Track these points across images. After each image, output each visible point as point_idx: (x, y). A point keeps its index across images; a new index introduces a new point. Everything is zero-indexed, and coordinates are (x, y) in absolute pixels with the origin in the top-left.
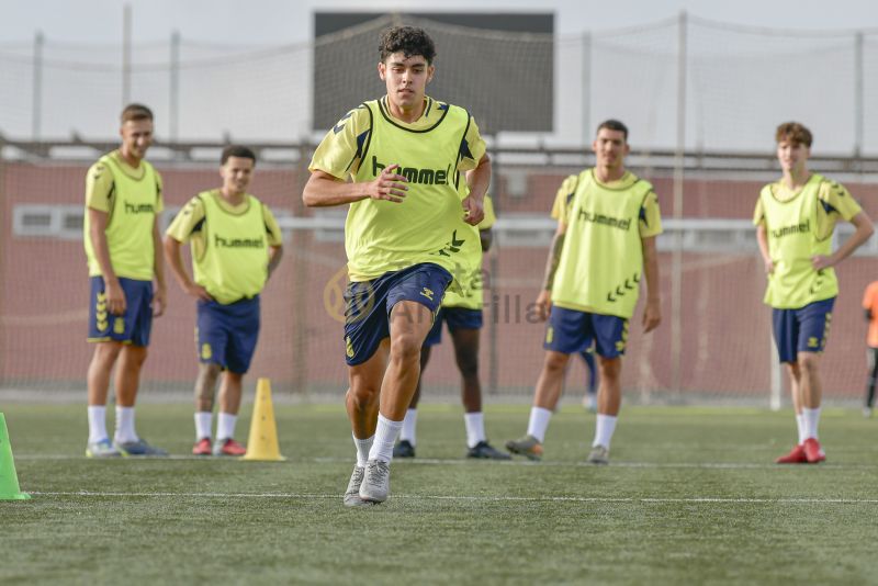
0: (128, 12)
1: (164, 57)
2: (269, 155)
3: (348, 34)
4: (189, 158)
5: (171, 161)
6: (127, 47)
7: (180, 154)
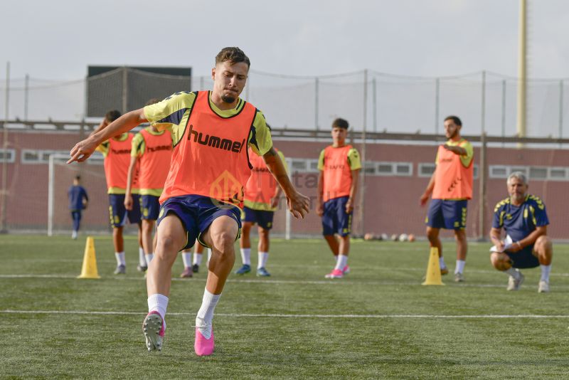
0: (8, 65)
1: (23, 85)
2: (67, 127)
3: (104, 75)
4: (33, 128)
5: (25, 129)
6: (8, 81)
7: (29, 127)
